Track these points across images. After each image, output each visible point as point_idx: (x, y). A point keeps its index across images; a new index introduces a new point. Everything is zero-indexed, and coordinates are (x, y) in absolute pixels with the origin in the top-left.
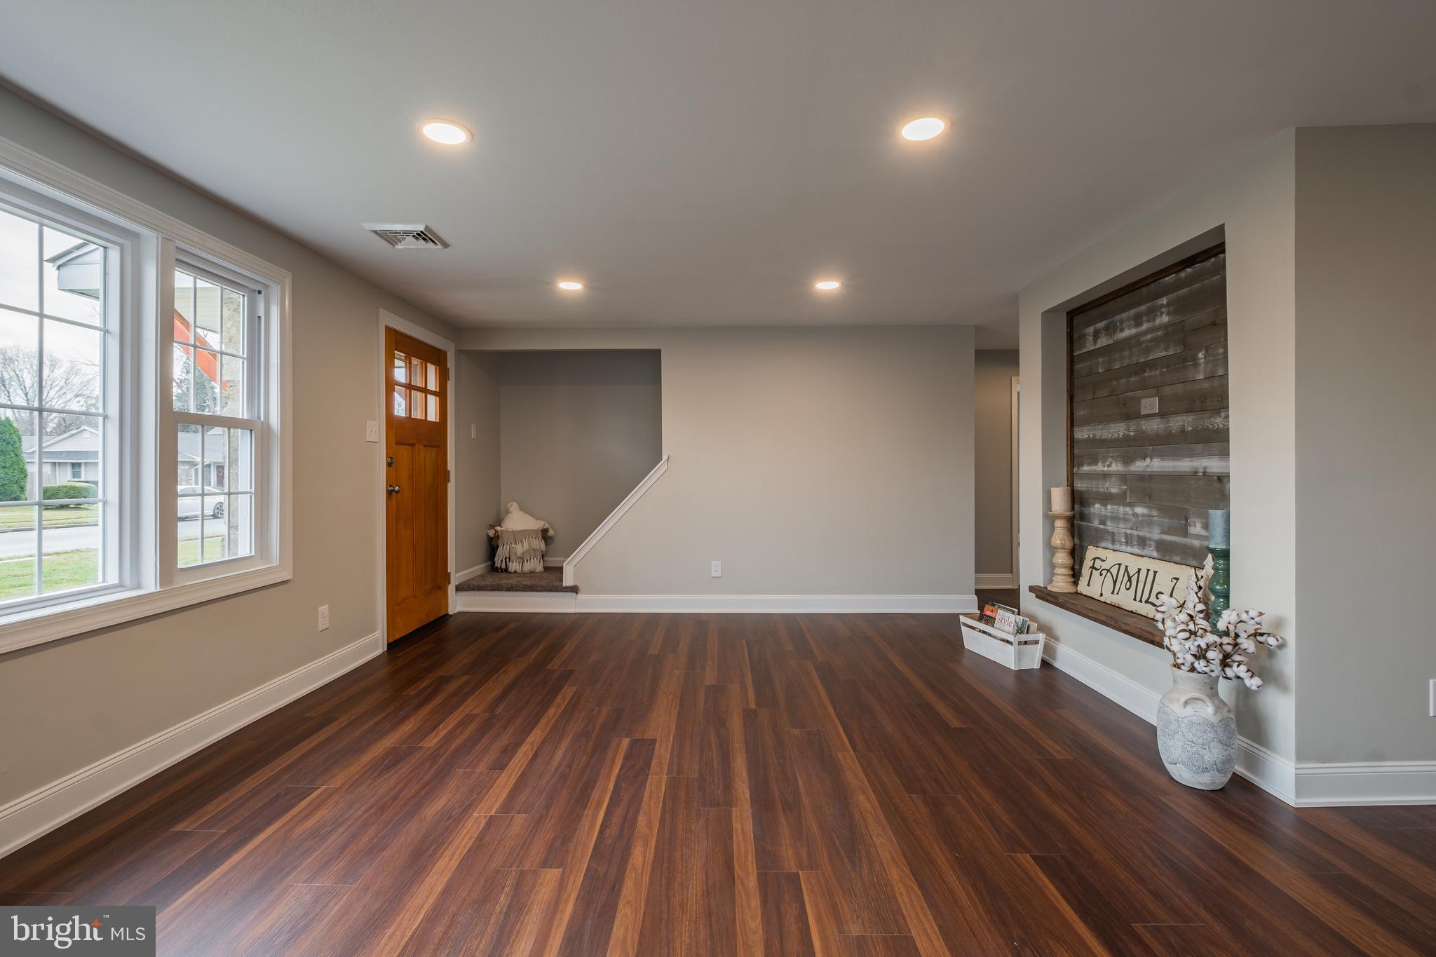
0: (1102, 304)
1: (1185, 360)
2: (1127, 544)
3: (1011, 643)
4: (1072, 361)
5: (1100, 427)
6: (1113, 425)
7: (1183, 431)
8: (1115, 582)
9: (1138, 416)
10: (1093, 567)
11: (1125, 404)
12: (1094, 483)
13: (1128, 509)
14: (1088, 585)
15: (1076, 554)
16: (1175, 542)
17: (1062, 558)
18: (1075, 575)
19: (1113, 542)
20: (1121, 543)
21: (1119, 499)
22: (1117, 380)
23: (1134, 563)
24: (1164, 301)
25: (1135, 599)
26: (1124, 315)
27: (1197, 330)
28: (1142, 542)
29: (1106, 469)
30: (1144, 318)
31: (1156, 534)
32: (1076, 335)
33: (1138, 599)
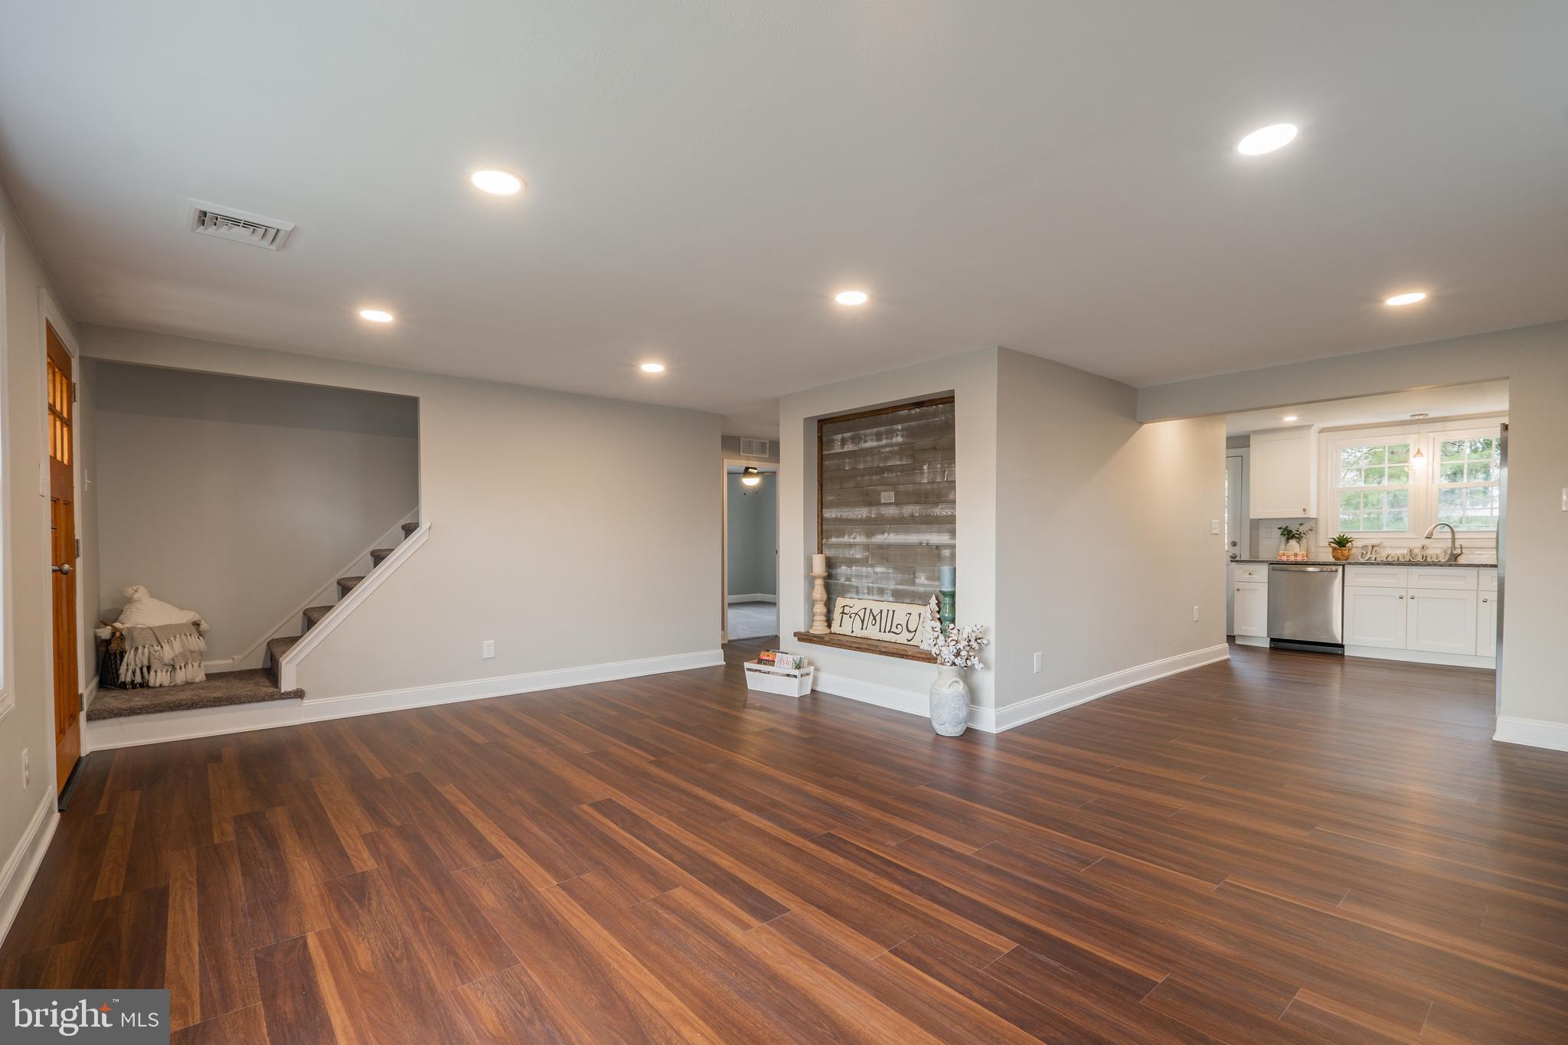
0: (849, 420)
1: (914, 469)
2: (869, 593)
3: (795, 676)
4: (821, 458)
5: (847, 509)
6: (857, 509)
7: (912, 516)
8: (863, 622)
9: (878, 504)
10: (843, 613)
11: (867, 495)
12: (841, 551)
13: (869, 569)
14: (841, 626)
15: (829, 604)
16: (907, 590)
17: (820, 608)
18: (829, 622)
19: (857, 593)
20: (864, 594)
21: (864, 562)
22: (860, 476)
23: (876, 607)
24: (900, 427)
25: (880, 631)
26: (868, 431)
27: (923, 450)
28: (881, 591)
29: (851, 540)
30: (884, 436)
31: (892, 586)
32: (825, 439)
33: (883, 630)
